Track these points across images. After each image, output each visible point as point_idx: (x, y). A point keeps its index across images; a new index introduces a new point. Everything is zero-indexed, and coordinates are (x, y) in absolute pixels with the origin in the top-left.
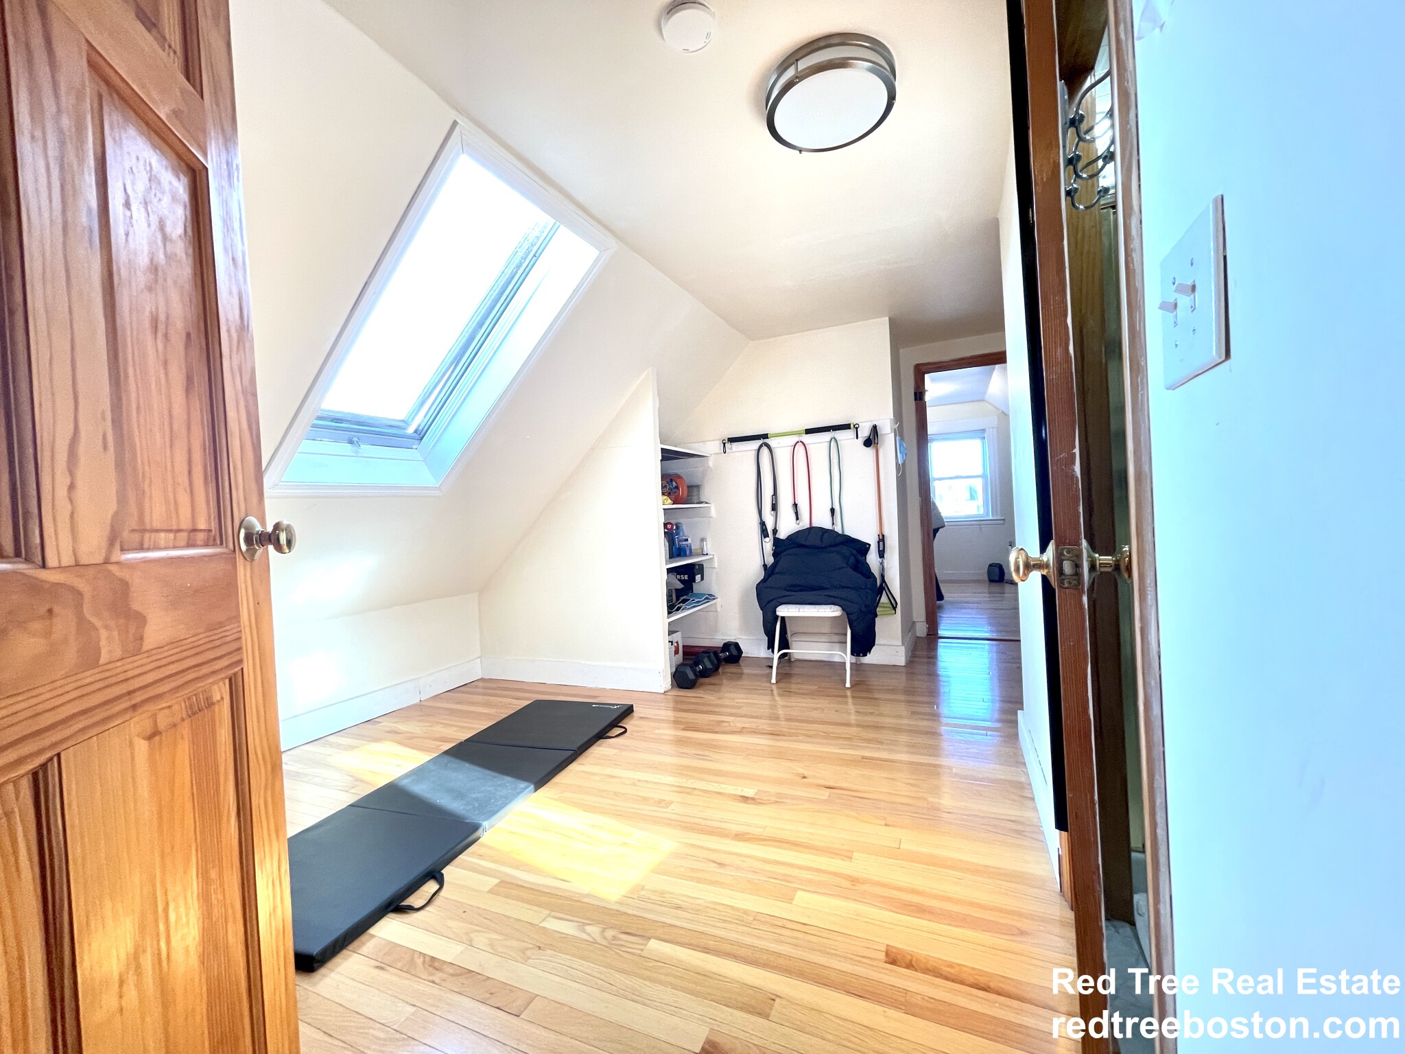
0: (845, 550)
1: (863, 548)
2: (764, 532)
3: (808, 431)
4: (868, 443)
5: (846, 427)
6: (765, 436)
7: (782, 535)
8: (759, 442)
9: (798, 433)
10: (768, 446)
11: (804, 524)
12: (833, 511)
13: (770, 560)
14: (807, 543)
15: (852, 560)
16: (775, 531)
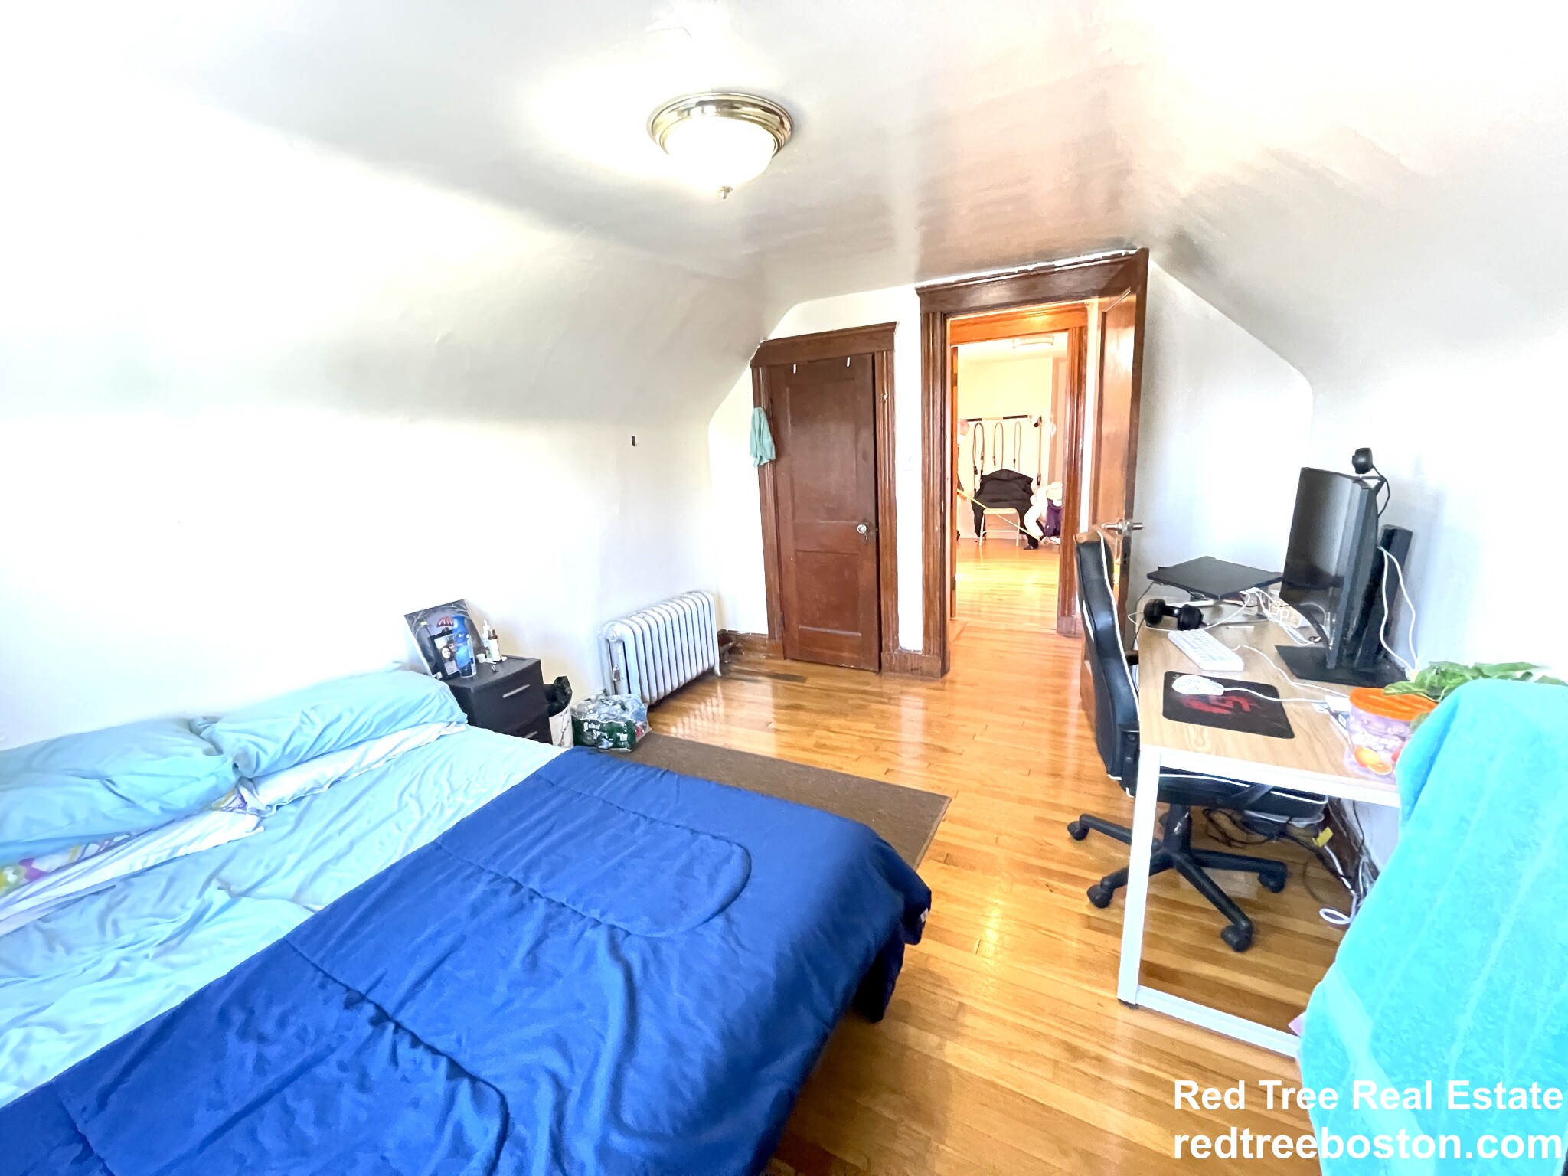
0: (1020, 481)
1: (1030, 480)
2: (976, 472)
3: (1005, 418)
4: (1036, 425)
5: (1026, 416)
6: (980, 420)
7: (986, 473)
8: (976, 422)
9: (999, 418)
10: (981, 424)
11: (998, 468)
12: (1014, 461)
13: (978, 488)
14: (1000, 478)
15: (1023, 487)
16: (982, 472)
